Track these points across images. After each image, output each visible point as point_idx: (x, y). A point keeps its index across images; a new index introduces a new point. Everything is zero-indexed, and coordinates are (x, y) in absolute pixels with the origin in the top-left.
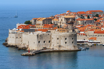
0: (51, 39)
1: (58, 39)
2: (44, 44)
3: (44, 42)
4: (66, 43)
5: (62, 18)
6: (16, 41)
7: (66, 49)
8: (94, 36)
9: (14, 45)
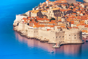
0: (64, 35)
1: (70, 35)
2: (60, 38)
3: (60, 37)
4: (75, 38)
5: (50, 11)
6: (34, 34)
7: (75, 42)
8: (85, 29)
9: (33, 37)
